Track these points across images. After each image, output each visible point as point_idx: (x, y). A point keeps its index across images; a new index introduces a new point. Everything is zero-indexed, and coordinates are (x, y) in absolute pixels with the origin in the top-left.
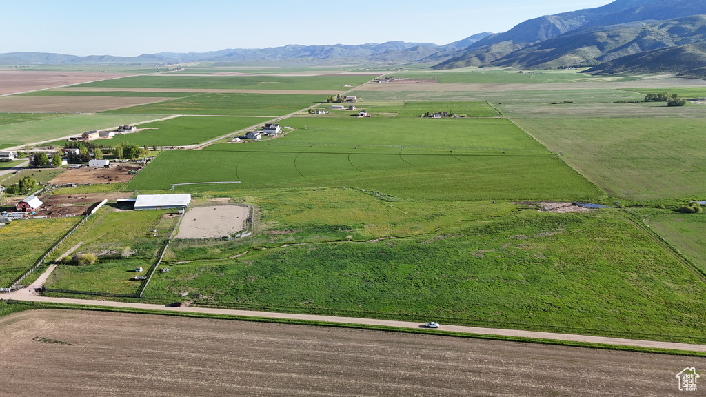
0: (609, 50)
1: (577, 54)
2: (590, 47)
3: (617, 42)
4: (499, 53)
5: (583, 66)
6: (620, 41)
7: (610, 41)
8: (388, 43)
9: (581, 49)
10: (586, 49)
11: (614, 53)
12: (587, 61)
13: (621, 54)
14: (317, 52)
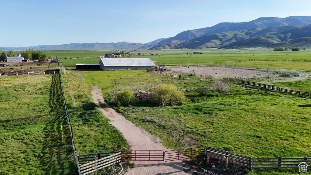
0: (224, 41)
1: (212, 43)
2: (216, 40)
3: (226, 38)
4: (177, 43)
5: (216, 47)
6: (228, 38)
7: (224, 38)
8: (120, 42)
9: (213, 41)
10: (215, 41)
11: (227, 42)
12: (217, 45)
13: (229, 42)
14: (87, 46)
